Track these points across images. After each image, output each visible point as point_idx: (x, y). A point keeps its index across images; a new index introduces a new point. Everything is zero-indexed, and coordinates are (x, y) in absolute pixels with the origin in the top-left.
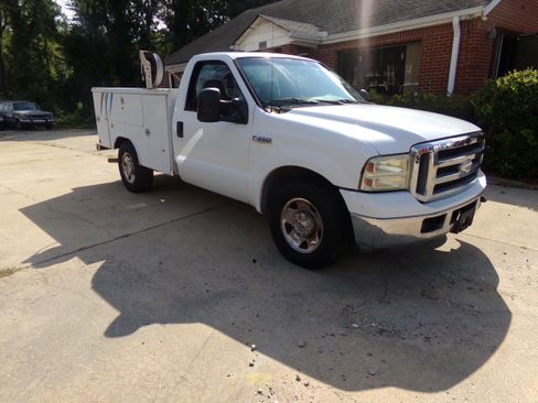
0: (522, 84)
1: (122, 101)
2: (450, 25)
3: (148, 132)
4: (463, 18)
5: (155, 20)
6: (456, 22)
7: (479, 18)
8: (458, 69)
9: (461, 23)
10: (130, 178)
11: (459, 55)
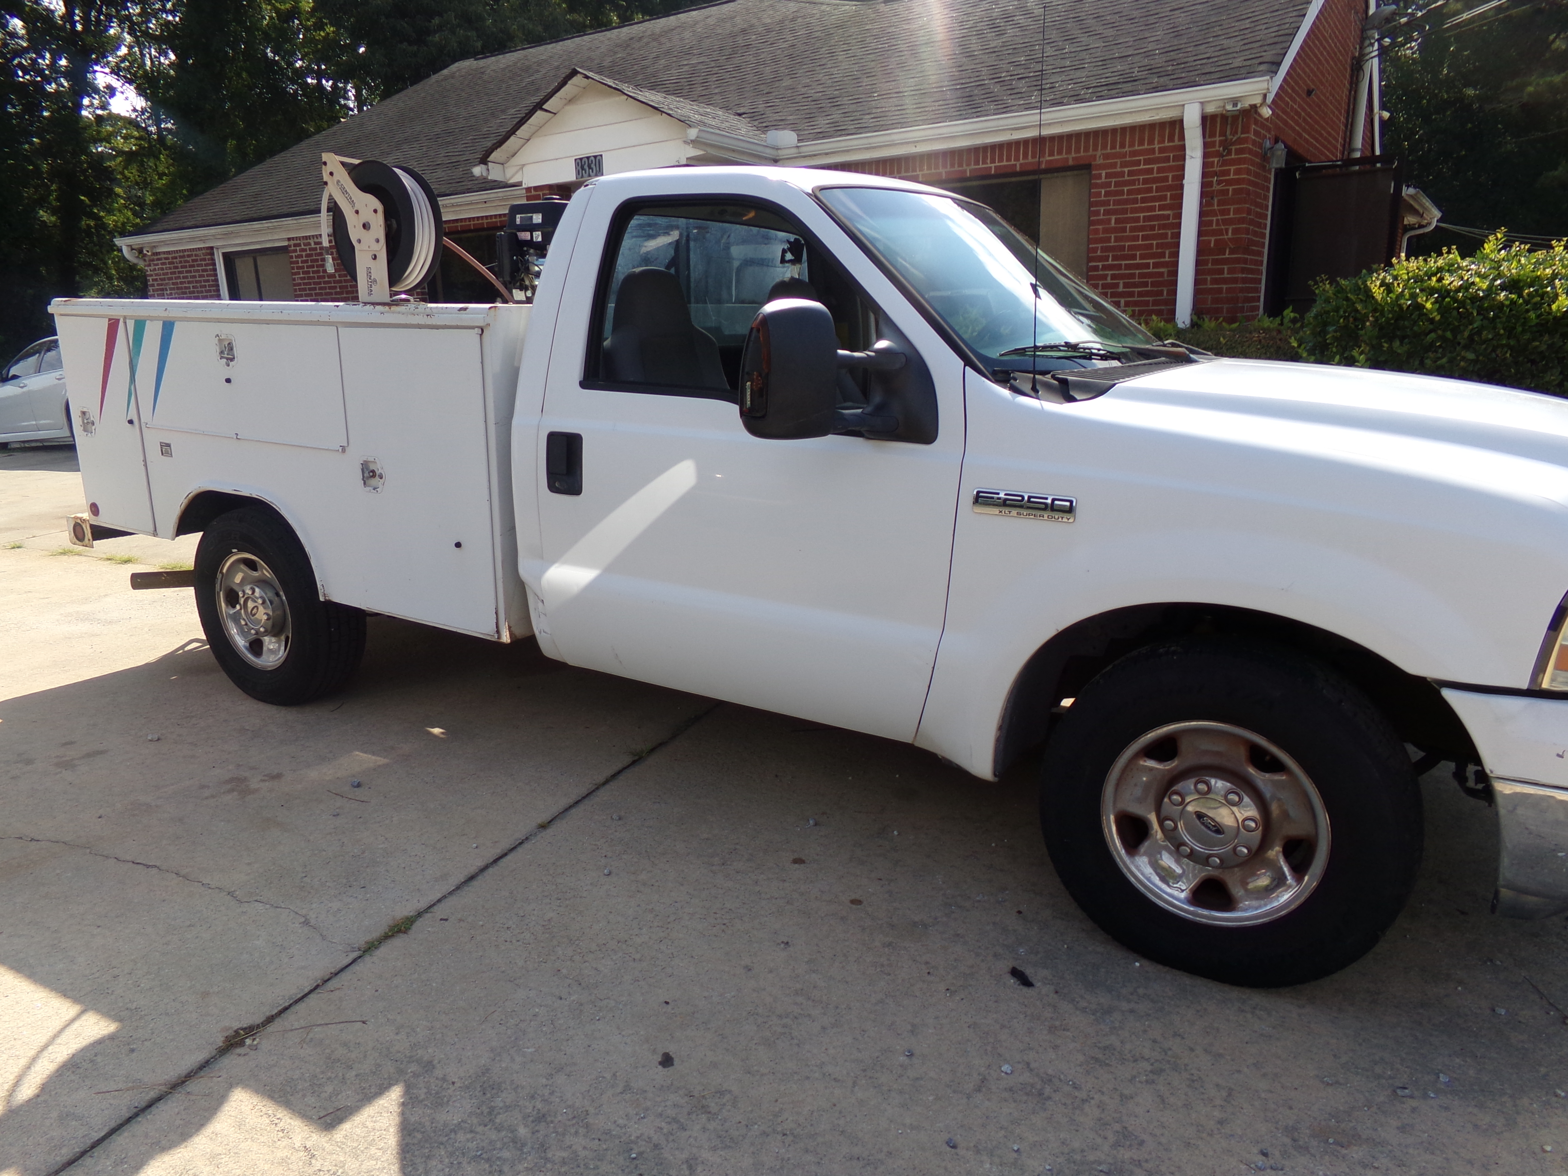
0: (1444, 293)
1: (228, 352)
2: (1176, 126)
3: (369, 474)
4: (1211, 109)
5: (102, 78)
6: (1192, 119)
7: (1254, 107)
8: (1202, 250)
9: (1208, 121)
10: (256, 646)
11: (1203, 213)
